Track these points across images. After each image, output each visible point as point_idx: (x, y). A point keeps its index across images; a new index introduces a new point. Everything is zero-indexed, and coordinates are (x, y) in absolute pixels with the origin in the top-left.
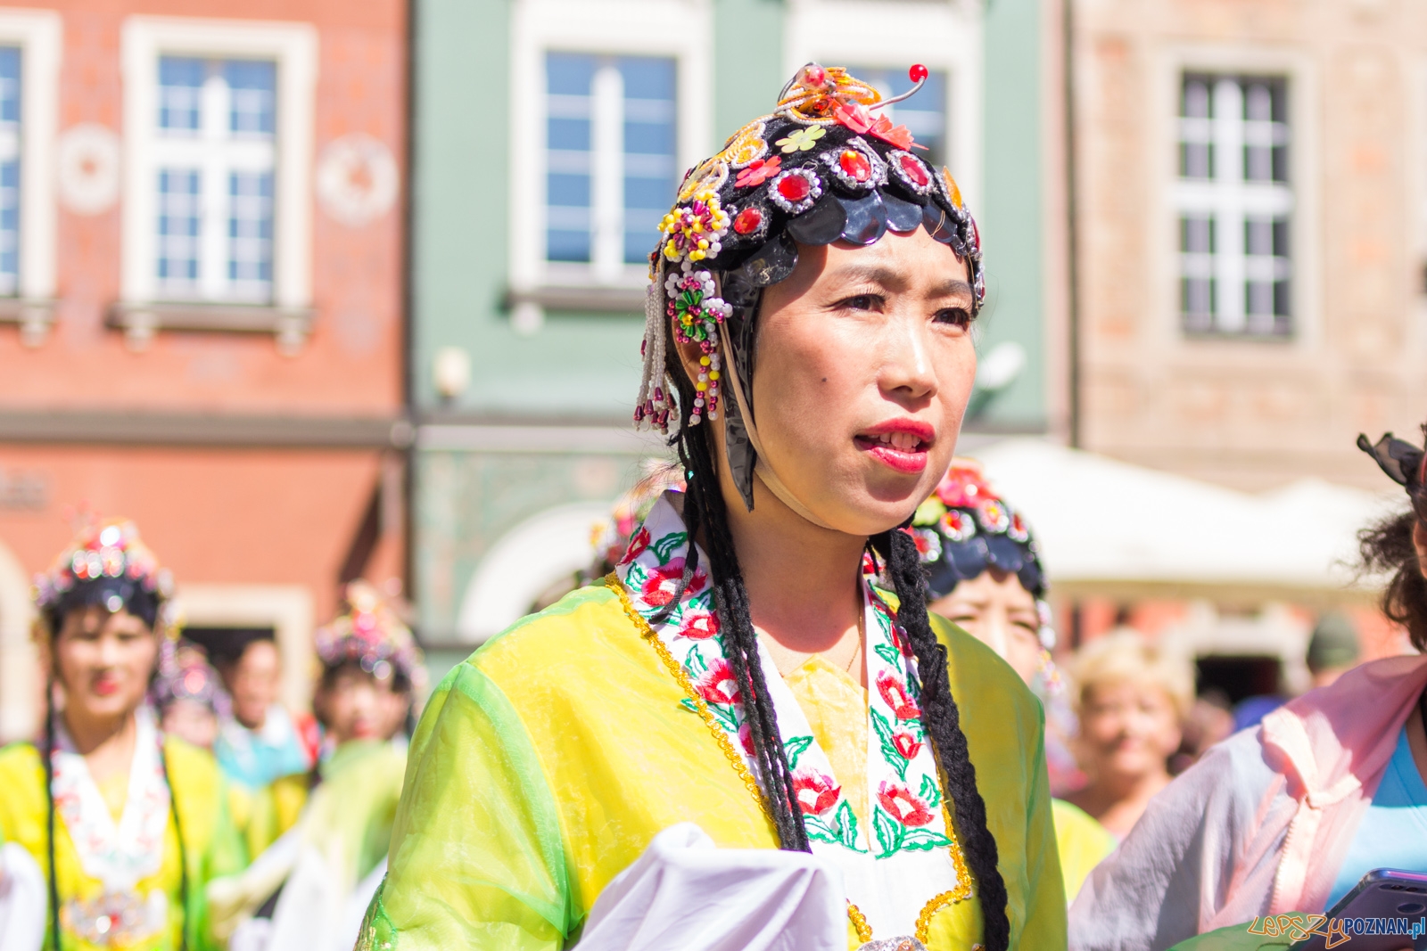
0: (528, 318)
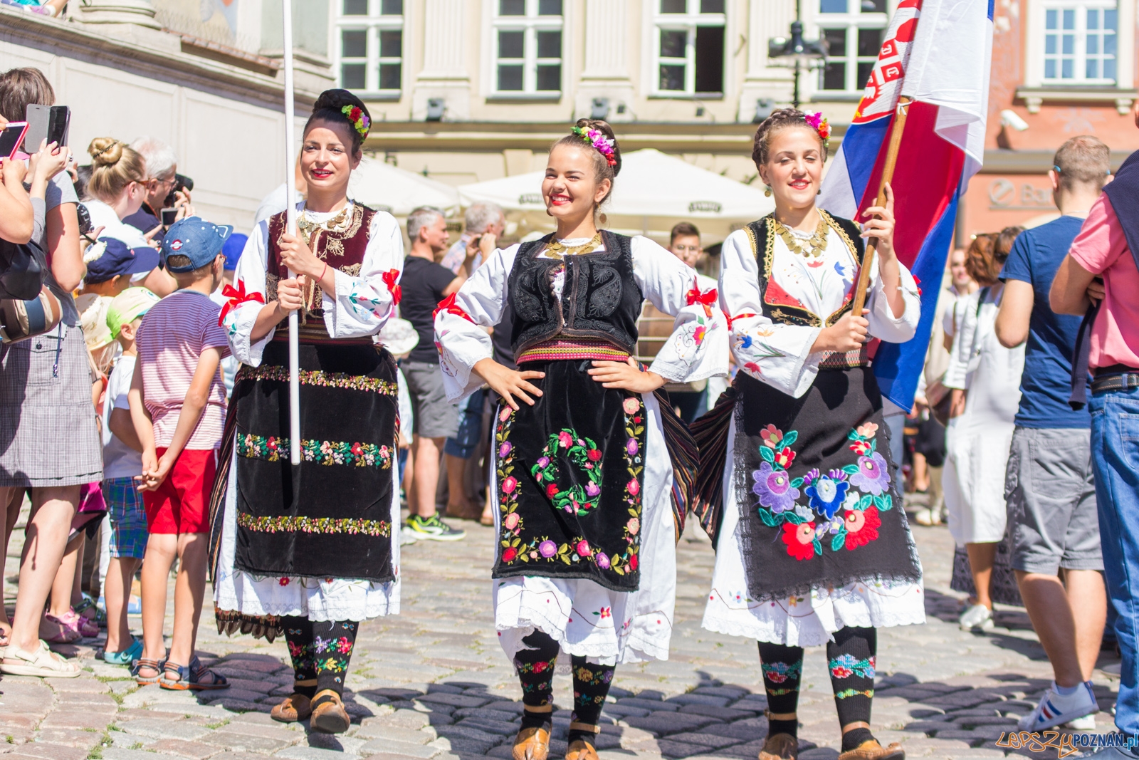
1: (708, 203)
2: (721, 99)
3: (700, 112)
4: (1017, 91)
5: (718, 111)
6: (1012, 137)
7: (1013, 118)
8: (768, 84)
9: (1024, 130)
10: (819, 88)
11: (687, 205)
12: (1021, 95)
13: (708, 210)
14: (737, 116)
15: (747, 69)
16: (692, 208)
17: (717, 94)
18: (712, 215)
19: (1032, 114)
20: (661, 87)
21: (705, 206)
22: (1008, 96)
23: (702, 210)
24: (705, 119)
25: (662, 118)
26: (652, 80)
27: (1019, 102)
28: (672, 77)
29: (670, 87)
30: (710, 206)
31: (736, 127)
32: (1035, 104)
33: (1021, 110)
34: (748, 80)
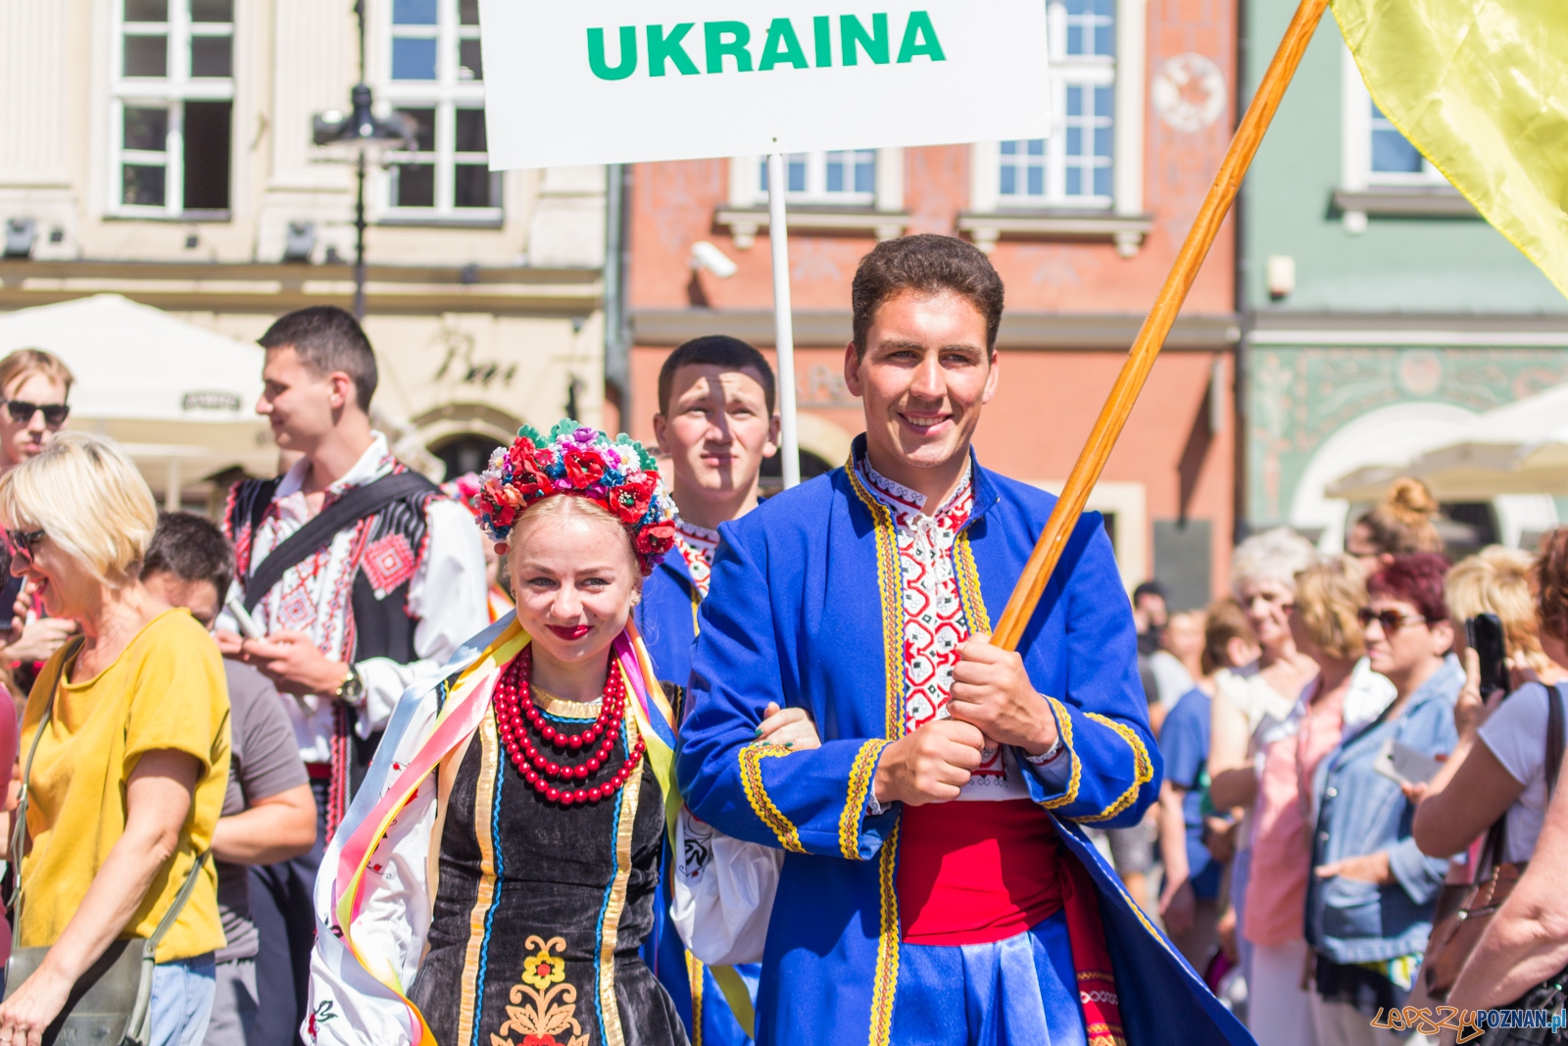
0: (1355, 221)
1: (218, 394)
2: (228, 220)
3: (192, 243)
4: (716, 211)
5: (221, 241)
6: (710, 288)
7: (713, 258)
8: (306, 198)
9: (730, 278)
10: (391, 205)
11: (176, 400)
12: (725, 218)
13: (217, 406)
14: (255, 249)
15: (270, 171)
16: (186, 403)
17: (220, 213)
18: (224, 416)
19: (742, 251)
20: (125, 201)
21: (210, 400)
22: (702, 220)
23: (205, 406)
24: (200, 255)
25: (126, 253)
26: (109, 192)
27: (720, 231)
28: (145, 185)
29: (139, 201)
30: (222, 400)
31: (254, 269)
32: (746, 234)
33: (723, 242)
34: (272, 190)
